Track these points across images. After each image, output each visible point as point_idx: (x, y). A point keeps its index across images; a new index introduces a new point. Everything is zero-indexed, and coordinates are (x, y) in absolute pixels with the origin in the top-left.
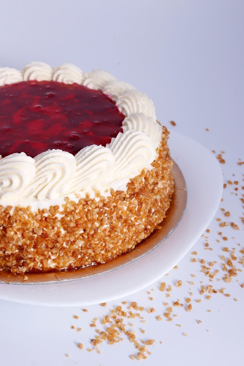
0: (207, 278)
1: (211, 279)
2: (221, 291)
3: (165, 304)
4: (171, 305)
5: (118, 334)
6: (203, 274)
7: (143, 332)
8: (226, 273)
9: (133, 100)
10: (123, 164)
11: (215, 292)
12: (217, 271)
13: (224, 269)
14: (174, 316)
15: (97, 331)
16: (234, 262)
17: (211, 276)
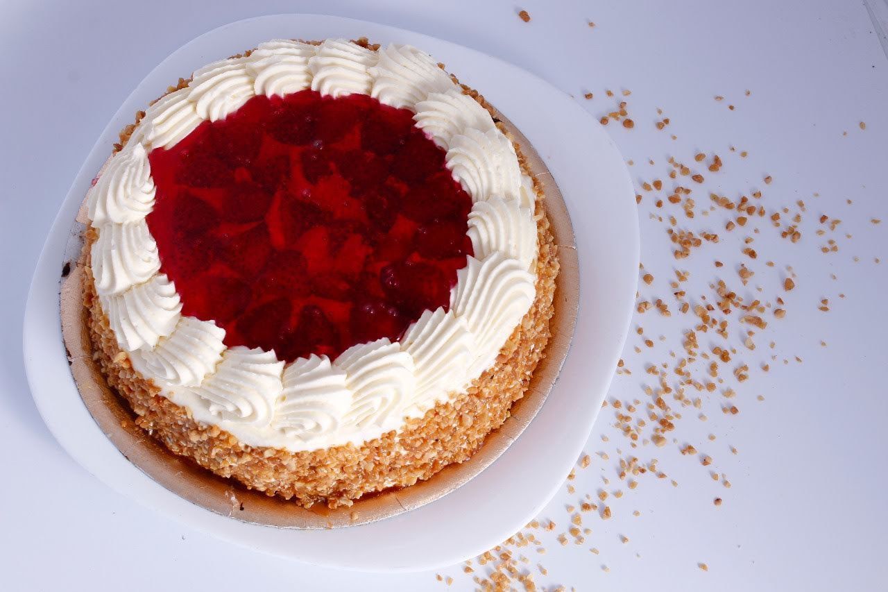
0: (628, 440)
1: (634, 442)
2: (652, 468)
3: (569, 508)
4: (578, 508)
5: (509, 582)
6: (620, 431)
7: (543, 572)
8: (656, 424)
9: (479, 163)
10: (486, 333)
11: (643, 471)
12: (642, 423)
13: (653, 417)
14: (586, 531)
15: (476, 579)
16: (667, 398)
17: (634, 437)
